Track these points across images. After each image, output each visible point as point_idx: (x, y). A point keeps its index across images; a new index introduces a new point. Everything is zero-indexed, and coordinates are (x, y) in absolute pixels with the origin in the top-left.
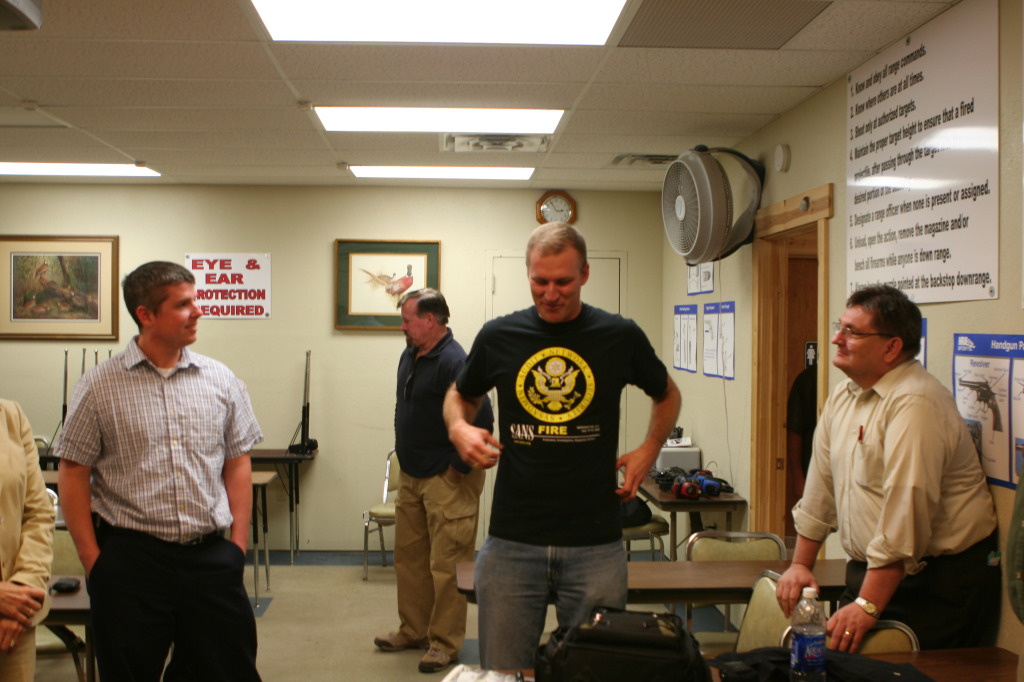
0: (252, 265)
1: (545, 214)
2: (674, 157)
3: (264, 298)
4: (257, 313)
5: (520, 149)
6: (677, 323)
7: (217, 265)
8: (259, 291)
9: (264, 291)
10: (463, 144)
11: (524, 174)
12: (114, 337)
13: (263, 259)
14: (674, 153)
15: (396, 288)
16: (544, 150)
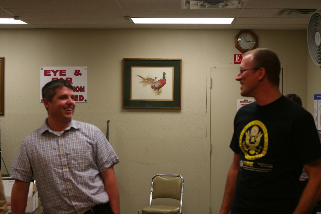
0: (77, 73)
1: (240, 43)
2: (315, 10)
3: (84, 91)
4: (80, 100)
5: (227, 7)
6: (316, 105)
7: (58, 73)
8: (81, 87)
9: (84, 87)
10: (194, 4)
11: (228, 21)
12: (2, 113)
13: (83, 70)
14: (314, 8)
15: (157, 85)
16: (240, 7)
